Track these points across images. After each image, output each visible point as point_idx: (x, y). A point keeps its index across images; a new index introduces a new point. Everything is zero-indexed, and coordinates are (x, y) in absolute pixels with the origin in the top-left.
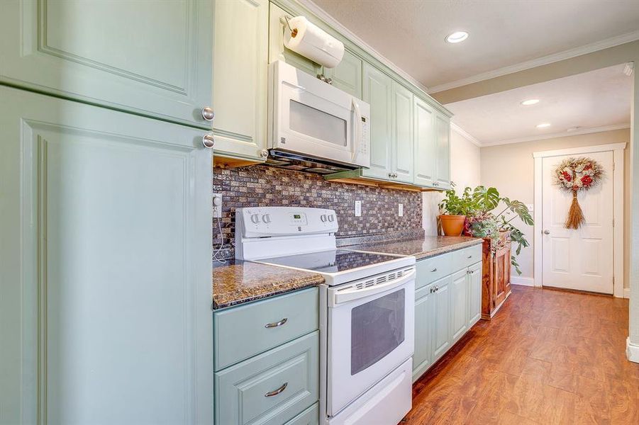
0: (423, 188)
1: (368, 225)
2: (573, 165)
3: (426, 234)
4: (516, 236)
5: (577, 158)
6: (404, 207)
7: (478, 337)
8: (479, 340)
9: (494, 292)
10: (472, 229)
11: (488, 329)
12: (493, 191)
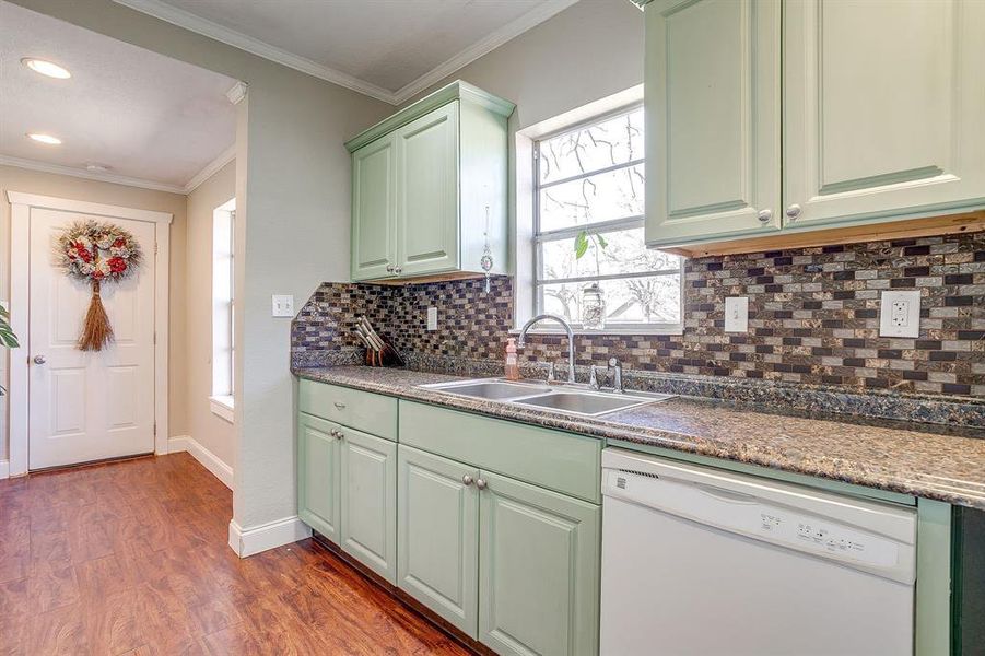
2: (94, 235)
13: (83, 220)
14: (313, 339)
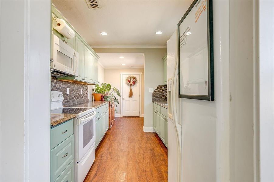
0: (88, 83)
1: (71, 98)
2: (130, 78)
3: (89, 100)
4: (116, 100)
5: (131, 76)
6: (82, 91)
7: (108, 135)
8: (108, 136)
9: (111, 120)
10: (104, 98)
11: (110, 132)
12: (109, 85)
13: (129, 75)
14: (156, 96)
